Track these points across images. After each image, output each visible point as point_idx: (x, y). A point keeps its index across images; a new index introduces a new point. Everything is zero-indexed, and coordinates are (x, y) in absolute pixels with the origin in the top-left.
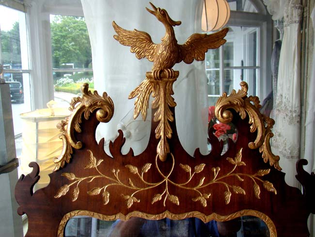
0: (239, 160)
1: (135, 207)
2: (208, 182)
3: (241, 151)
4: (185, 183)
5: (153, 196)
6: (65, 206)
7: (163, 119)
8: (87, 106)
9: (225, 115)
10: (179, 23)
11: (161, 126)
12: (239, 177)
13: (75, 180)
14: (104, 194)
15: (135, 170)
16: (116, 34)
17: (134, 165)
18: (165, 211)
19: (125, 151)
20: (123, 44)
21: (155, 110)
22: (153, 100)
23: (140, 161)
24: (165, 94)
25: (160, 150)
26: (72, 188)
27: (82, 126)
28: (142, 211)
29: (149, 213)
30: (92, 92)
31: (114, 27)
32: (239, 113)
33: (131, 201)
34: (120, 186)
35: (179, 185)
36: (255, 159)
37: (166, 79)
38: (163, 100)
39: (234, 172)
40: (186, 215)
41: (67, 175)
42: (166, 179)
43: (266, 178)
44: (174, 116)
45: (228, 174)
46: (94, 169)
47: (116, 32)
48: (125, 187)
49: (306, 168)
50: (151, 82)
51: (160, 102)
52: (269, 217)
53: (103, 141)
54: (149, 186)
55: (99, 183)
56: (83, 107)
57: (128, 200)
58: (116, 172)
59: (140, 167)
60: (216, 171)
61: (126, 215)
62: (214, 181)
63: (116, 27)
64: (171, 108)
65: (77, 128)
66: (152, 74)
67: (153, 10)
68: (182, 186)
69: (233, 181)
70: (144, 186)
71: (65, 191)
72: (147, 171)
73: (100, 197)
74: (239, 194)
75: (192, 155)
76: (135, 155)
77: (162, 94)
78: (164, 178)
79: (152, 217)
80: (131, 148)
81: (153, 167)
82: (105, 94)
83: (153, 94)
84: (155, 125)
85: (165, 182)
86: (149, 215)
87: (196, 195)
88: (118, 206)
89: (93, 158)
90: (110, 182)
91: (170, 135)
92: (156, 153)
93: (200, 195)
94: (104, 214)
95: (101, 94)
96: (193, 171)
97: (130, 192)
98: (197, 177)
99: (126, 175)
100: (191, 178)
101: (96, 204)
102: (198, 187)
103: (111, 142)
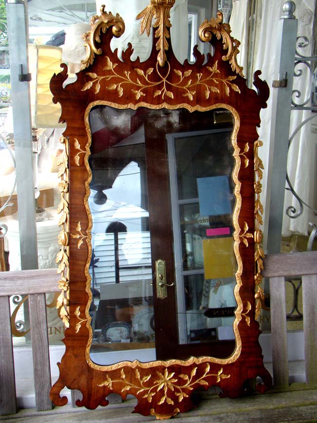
0: (215, 69)
1: (142, 99)
2: (194, 83)
3: (217, 62)
4: (177, 83)
5: (154, 91)
6: (90, 96)
7: (162, 36)
8: (106, 21)
9: (206, 35)
11: (161, 41)
12: (215, 81)
13: (96, 78)
14: (119, 89)
15: (141, 72)
17: (141, 69)
18: (163, 102)
19: (133, 58)
21: (155, 29)
22: (154, 21)
23: (145, 66)
24: (164, 17)
25: (160, 59)
26: (94, 84)
27: (101, 37)
28: (146, 102)
29: (152, 103)
30: (108, 13)
32: (216, 35)
33: (139, 94)
34: (131, 84)
35: (174, 85)
36: (226, 69)
37: (166, 5)
38: (162, 21)
39: (212, 77)
40: (178, 106)
41: (91, 74)
42: (164, 80)
43: (233, 82)
44: (169, 34)
45: (208, 78)
46: (110, 71)
48: (133, 84)
49: (260, 77)
50: (155, 7)
51: (160, 23)
52: (235, 109)
53: (116, 50)
54: (152, 84)
55: (115, 81)
56: (102, 23)
57: (136, 94)
58: (128, 73)
59: (145, 71)
60: (199, 76)
61: (135, 104)
64: (167, 28)
65: (98, 39)
68: (176, 85)
69: (211, 83)
70: (147, 84)
71: (89, 86)
72: (150, 73)
73: (116, 92)
74: (215, 92)
75: (182, 63)
76: (141, 61)
77: (162, 16)
78: (162, 79)
79: (154, 107)
80: (138, 57)
81: (155, 71)
82: (118, 15)
83: (155, 16)
84: (155, 40)
85: (163, 82)
86: (152, 105)
87: (185, 92)
88: (129, 97)
89: (110, 62)
90: (123, 80)
91: (167, 48)
92: (156, 60)
93: (187, 92)
94: (119, 103)
95: (114, 14)
96: (183, 74)
97: (138, 88)
98: (186, 79)
99: (135, 76)
100: (182, 79)
101: (113, 96)
102: (187, 86)
103: (123, 51)
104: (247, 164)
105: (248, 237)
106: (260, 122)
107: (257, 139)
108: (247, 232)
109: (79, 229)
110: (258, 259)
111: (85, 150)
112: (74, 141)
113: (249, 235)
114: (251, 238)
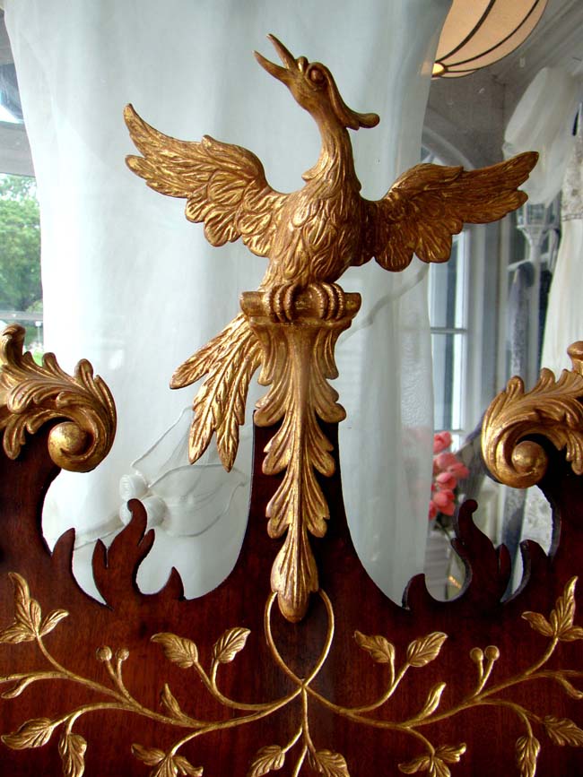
0: (564, 621)
2: (456, 704)
3: (572, 587)
4: (370, 704)
7: (296, 466)
8: (14, 406)
9: (519, 457)
10: (372, 121)
11: (290, 490)
12: (567, 684)
14: (65, 746)
15: (186, 652)
16: (137, 152)
17: (185, 634)
19: (150, 578)
20: (161, 189)
21: (264, 434)
22: (258, 398)
23: (206, 619)
24: (306, 376)
25: (284, 578)
30: (39, 362)
31: (130, 125)
32: (564, 451)
34: (129, 714)
35: (352, 714)
37: (313, 322)
38: (298, 396)
39: (550, 665)
42: (304, 690)
44: (335, 454)
45: (527, 673)
46: (30, 646)
47: (137, 144)
48: (147, 719)
50: (258, 330)
51: (286, 405)
53: (69, 538)
54: (240, 714)
55: (47, 701)
57: (156, 768)
58: (115, 659)
59: (207, 643)
60: (486, 662)
62: (479, 697)
63: (137, 126)
64: (324, 427)
66: (265, 300)
67: (280, 62)
68: (362, 714)
69: (544, 699)
70: (215, 712)
72: (232, 656)
74: (569, 748)
75: (397, 597)
76: (188, 595)
77: (295, 373)
78: (296, 686)
80: (174, 568)
81: (255, 643)
82: (85, 367)
83: (262, 373)
84: (264, 485)
85: (300, 698)
87: (412, 750)
89: (29, 606)
90: (92, 697)
91: (319, 527)
92: (266, 588)
93: (425, 752)
95: (68, 366)
96: (402, 658)
97: (165, 737)
98: (416, 684)
99: (150, 672)
100: (394, 685)
102: (420, 719)
103: (100, 543)
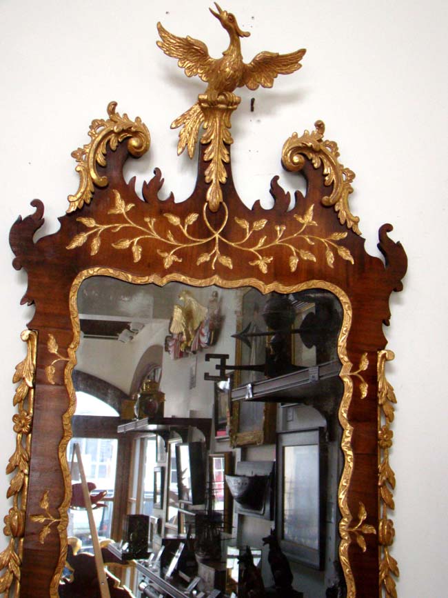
0: (308, 218)
1: (175, 267)
2: (271, 243)
3: (312, 208)
4: (240, 241)
5: (199, 255)
6: (82, 259)
7: (216, 158)
8: (117, 130)
9: (295, 160)
10: (248, 35)
11: (213, 167)
12: (308, 240)
13: (95, 227)
14: (134, 249)
15: (175, 220)
16: (160, 40)
17: (176, 214)
18: (214, 275)
19: (163, 195)
20: (169, 55)
21: (204, 147)
23: (183, 210)
24: (221, 126)
25: (211, 197)
26: (90, 238)
27: (106, 156)
28: (184, 274)
29: (193, 277)
30: (121, 116)
31: (159, 29)
32: (312, 160)
33: (169, 259)
34: (157, 240)
35: (233, 244)
39: (304, 233)
40: (241, 282)
41: (85, 221)
42: (217, 235)
43: (341, 243)
44: (229, 155)
45: (295, 235)
46: (120, 215)
47: (161, 37)
48: (162, 241)
49: (390, 235)
51: (212, 137)
52: (345, 291)
53: (133, 180)
54: (195, 242)
55: (128, 233)
56: (111, 132)
57: (165, 258)
58: (151, 221)
59: (183, 218)
60: (280, 230)
61: (162, 276)
63: (161, 29)
64: (226, 145)
65: (100, 159)
67: (217, 12)
68: (238, 245)
69: (300, 244)
70: (185, 240)
71: (80, 240)
72: (192, 223)
73: (129, 252)
74: (308, 260)
75: (250, 206)
76: (176, 202)
77: (217, 125)
78: (214, 234)
79: (197, 282)
80: (172, 193)
81: (200, 219)
82: (138, 119)
84: (204, 165)
85: (215, 239)
87: (253, 257)
88: (152, 264)
89: (119, 201)
90: (143, 233)
91: (224, 180)
93: (258, 259)
94: (133, 274)
95: (132, 118)
96: (251, 228)
97: (169, 248)
98: (256, 236)
99: (163, 226)
100: (248, 236)
101: (123, 260)
102: (257, 248)
103: (145, 182)
104: (365, 394)
105: (366, 532)
106: (389, 316)
107: (383, 349)
108: (365, 522)
109: (45, 506)
110: (386, 576)
111: (67, 355)
112: (48, 339)
113: (369, 529)
114: (372, 534)
